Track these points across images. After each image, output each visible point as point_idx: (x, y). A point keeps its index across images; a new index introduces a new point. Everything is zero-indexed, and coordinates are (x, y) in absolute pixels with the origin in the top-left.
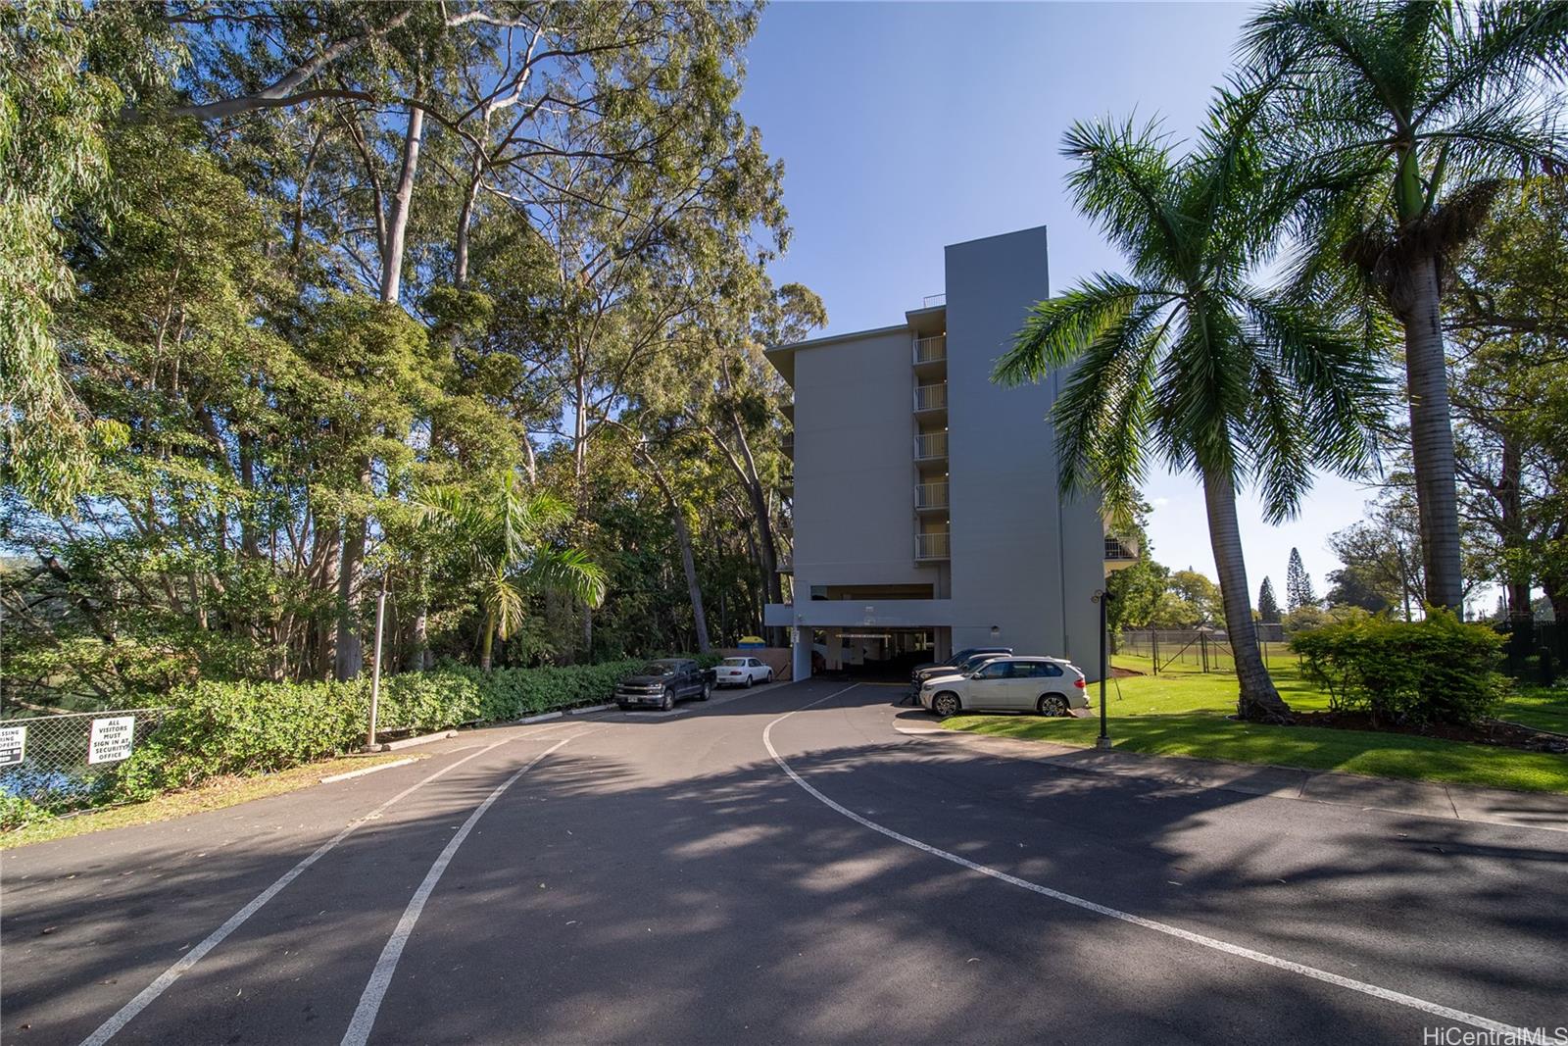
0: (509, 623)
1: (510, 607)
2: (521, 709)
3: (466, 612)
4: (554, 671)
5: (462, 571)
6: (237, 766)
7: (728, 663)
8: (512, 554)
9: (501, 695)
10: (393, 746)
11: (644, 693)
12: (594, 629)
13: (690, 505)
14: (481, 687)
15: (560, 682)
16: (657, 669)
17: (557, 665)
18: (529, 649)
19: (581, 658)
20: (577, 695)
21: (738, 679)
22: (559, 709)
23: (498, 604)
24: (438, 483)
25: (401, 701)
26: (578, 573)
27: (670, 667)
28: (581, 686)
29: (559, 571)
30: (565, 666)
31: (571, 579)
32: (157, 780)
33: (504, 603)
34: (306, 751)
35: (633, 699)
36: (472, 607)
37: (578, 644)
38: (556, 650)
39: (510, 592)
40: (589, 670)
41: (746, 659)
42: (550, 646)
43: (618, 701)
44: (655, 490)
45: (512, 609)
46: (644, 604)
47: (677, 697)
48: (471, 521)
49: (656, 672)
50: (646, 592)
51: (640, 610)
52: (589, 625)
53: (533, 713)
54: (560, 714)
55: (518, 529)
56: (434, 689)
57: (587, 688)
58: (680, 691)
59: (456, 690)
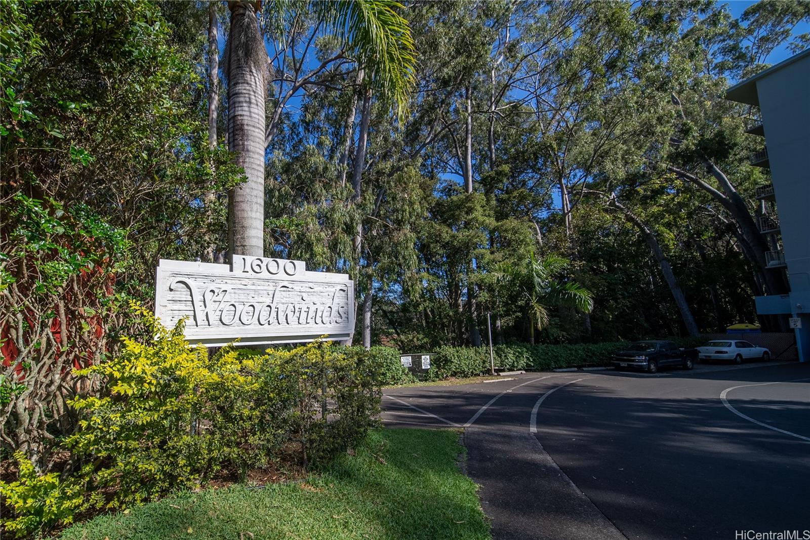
0: (542, 322)
1: (541, 315)
2: (553, 364)
3: (517, 317)
4: (569, 346)
5: (513, 298)
6: (454, 374)
7: (715, 345)
8: (538, 288)
9: (542, 357)
10: (501, 374)
11: (633, 361)
12: (591, 323)
13: (662, 228)
14: (532, 353)
15: (573, 352)
16: (642, 347)
17: (570, 343)
18: (553, 335)
19: (585, 339)
20: (585, 360)
21: (725, 356)
22: (575, 367)
23: (535, 314)
24: (500, 262)
25: (500, 357)
26: (575, 295)
27: (652, 346)
28: (587, 355)
29: (564, 295)
30: (575, 344)
31: (572, 299)
32: (437, 376)
33: (538, 314)
34: (472, 372)
35: (623, 364)
36: (519, 314)
37: (582, 332)
38: (568, 335)
39: (540, 308)
40: (592, 347)
41: (733, 342)
42: (564, 333)
43: (614, 365)
44: (629, 225)
45: (542, 316)
46: (627, 306)
47: (660, 365)
48: (516, 276)
49: (642, 349)
50: (629, 297)
51: (624, 310)
52: (588, 320)
53: (561, 367)
54: (576, 369)
55: (539, 276)
56: (512, 352)
57: (591, 357)
58: (662, 361)
59: (521, 353)
